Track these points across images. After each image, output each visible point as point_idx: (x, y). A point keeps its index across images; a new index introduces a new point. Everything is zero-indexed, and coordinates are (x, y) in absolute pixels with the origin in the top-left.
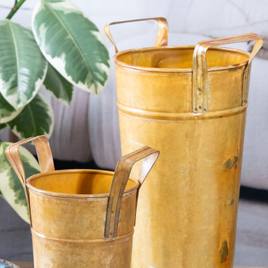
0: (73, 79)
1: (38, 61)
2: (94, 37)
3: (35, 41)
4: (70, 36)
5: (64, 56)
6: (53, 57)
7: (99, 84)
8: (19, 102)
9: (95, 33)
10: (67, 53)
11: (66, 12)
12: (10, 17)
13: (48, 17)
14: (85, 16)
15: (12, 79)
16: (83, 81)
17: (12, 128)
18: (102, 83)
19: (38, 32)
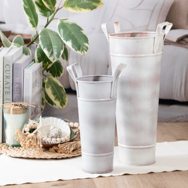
0: (75, 50)
1: (61, 43)
2: (82, 33)
3: (59, 36)
4: (72, 33)
5: (71, 41)
6: (67, 41)
7: (85, 51)
8: (54, 59)
9: (82, 31)
10: (72, 40)
11: (70, 24)
12: (46, 27)
13: (63, 26)
14: (78, 24)
15: (51, 51)
16: (79, 50)
17: (48, 72)
18: (86, 51)
19: (60, 32)
